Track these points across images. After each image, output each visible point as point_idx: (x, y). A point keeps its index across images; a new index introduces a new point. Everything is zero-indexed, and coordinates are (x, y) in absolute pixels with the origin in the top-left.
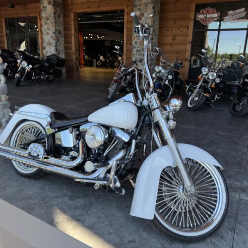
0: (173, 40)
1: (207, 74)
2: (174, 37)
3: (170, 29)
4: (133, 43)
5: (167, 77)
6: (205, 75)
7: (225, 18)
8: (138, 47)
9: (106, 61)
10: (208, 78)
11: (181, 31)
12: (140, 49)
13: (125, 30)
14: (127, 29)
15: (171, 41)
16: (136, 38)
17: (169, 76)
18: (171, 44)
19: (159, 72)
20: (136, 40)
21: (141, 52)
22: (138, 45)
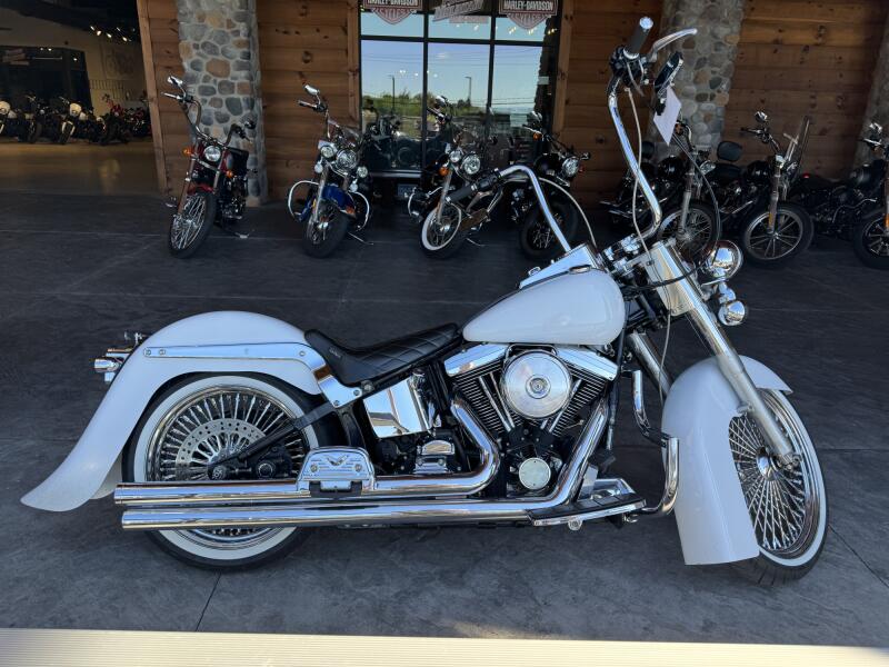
0: (306, 62)
1: (460, 163)
2: (307, 53)
3: (293, 30)
4: (186, 65)
5: (353, 172)
6: (455, 164)
7: (438, 9)
8: (206, 79)
9: (21, 118)
10: (463, 171)
11: (326, 37)
12: (211, 84)
13: (143, 24)
14: (149, 19)
15: (301, 66)
16: (194, 52)
17: (359, 169)
18: (301, 74)
19: (334, 158)
20: (195, 58)
21: (218, 95)
22: (204, 73)
